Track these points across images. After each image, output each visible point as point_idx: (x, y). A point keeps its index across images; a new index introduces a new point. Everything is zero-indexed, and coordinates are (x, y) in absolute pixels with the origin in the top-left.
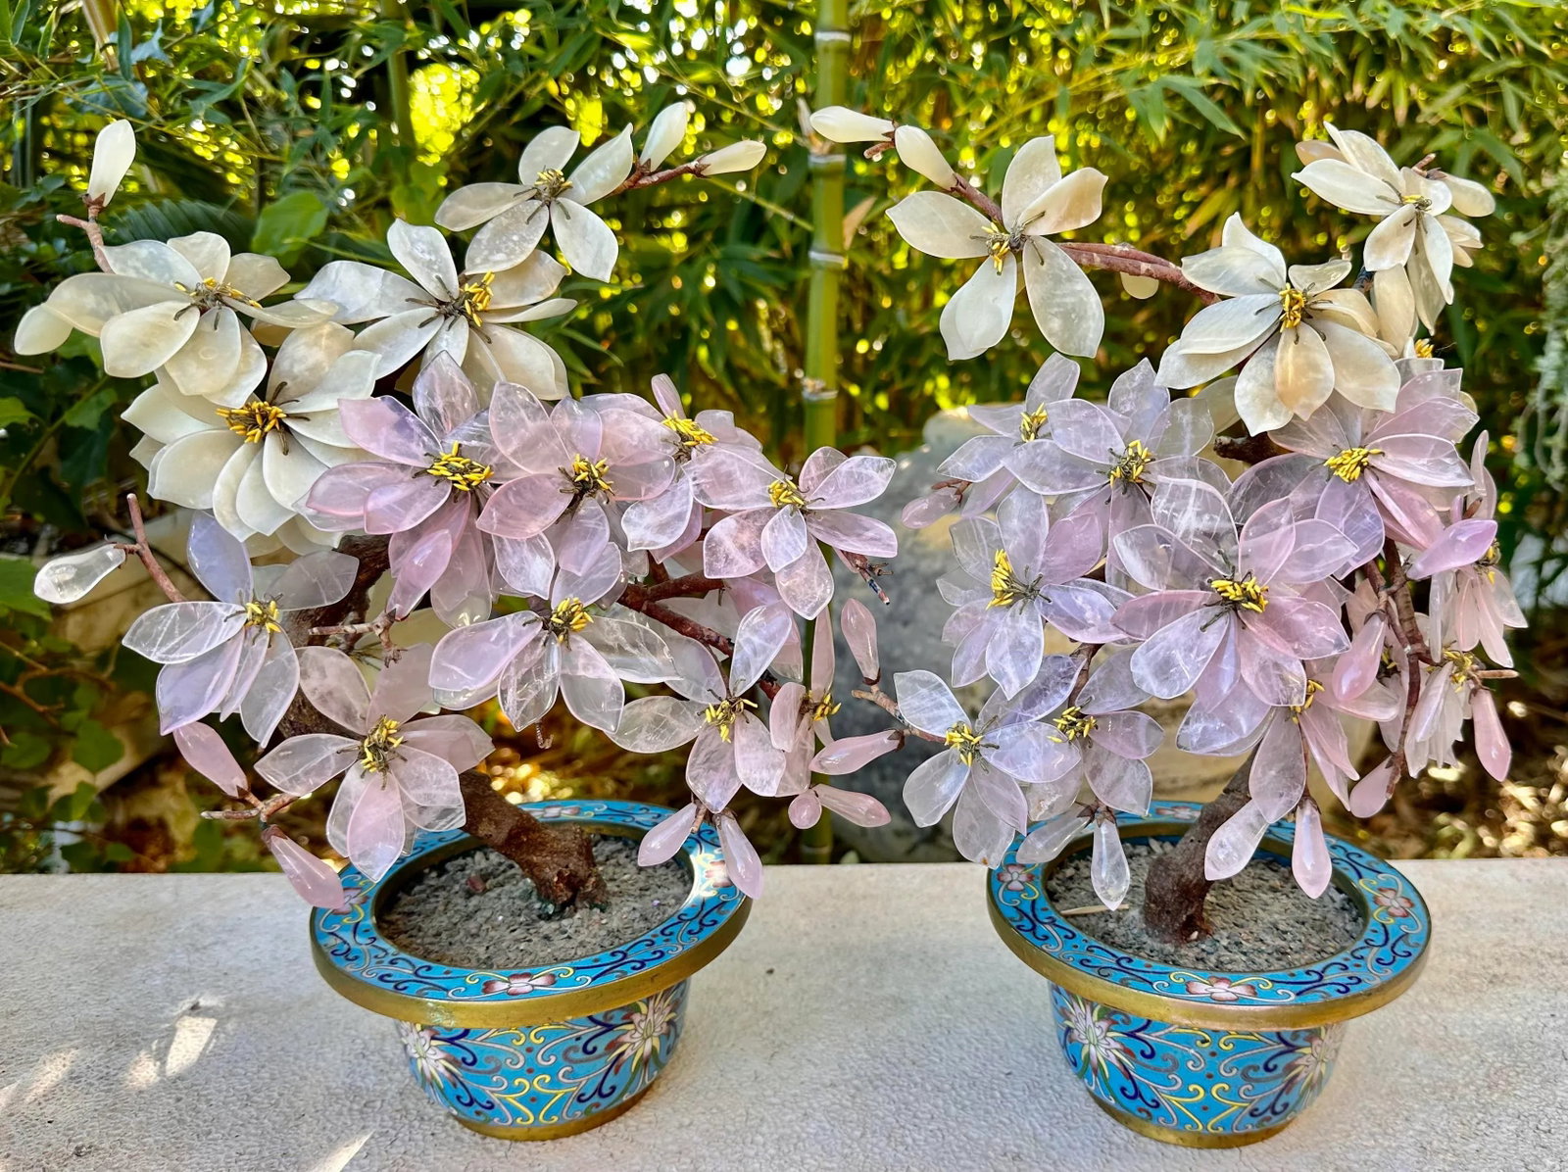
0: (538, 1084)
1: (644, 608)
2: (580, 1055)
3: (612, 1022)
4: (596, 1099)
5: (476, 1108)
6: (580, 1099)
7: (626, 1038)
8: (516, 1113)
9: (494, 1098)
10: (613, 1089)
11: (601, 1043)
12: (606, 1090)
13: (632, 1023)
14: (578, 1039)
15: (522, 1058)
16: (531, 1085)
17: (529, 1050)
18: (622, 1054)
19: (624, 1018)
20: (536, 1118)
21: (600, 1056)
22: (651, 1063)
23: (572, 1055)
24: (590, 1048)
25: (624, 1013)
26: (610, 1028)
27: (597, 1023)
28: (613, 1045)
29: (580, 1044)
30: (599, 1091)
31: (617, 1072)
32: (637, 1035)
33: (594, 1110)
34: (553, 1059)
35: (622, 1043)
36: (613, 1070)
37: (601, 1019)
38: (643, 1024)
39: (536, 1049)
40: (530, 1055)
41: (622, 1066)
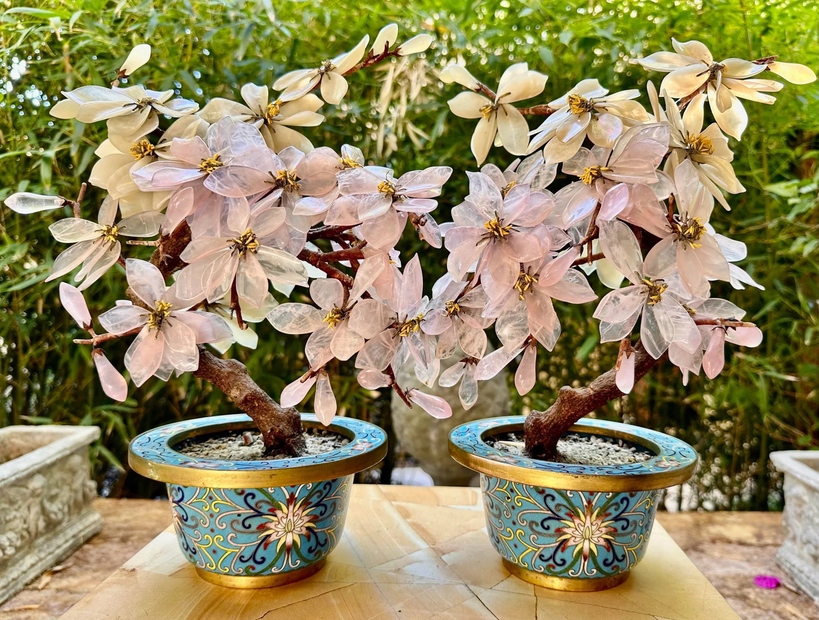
0: (216, 541)
1: (318, 264)
2: (240, 527)
3: (261, 510)
4: (251, 563)
6: (241, 558)
7: (272, 525)
9: (196, 546)
10: (264, 559)
11: (255, 523)
13: (276, 516)
14: (239, 515)
15: (208, 520)
16: (213, 540)
17: (212, 516)
18: (269, 536)
19: (269, 510)
21: (253, 532)
22: (293, 551)
23: (235, 525)
24: (247, 524)
25: (270, 507)
26: (260, 514)
27: (251, 508)
28: (262, 528)
29: (241, 519)
30: (253, 557)
31: (265, 548)
32: (279, 526)
33: (251, 570)
34: (225, 525)
35: (269, 529)
36: (262, 546)
37: (253, 505)
38: (284, 521)
39: (215, 517)
40: (212, 519)
41: (270, 546)
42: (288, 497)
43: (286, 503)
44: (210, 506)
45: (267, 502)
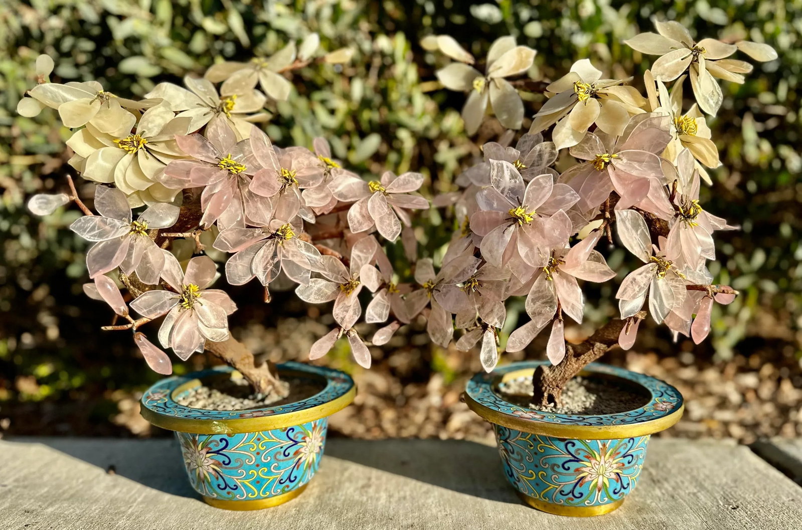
0: (261, 473)
2: (282, 457)
3: (297, 440)
4: (288, 483)
5: (228, 489)
6: (280, 481)
7: (303, 450)
8: (249, 490)
9: (238, 483)
10: (296, 478)
11: (292, 451)
12: (292, 479)
13: (305, 442)
14: (282, 448)
15: (254, 458)
16: (258, 473)
17: (258, 454)
18: (300, 459)
19: (302, 439)
20: (259, 493)
21: (291, 458)
22: (312, 468)
23: (278, 457)
24: (286, 453)
25: (303, 436)
26: (296, 443)
27: (291, 440)
28: (297, 453)
29: (283, 450)
30: (289, 478)
31: (297, 469)
32: (307, 450)
33: (286, 489)
34: (269, 458)
35: (301, 453)
36: (296, 467)
37: (292, 438)
38: (310, 444)
39: (261, 454)
40: (258, 457)
41: (300, 466)
42: (313, 426)
43: (312, 430)
44: (258, 446)
45: (302, 433)
